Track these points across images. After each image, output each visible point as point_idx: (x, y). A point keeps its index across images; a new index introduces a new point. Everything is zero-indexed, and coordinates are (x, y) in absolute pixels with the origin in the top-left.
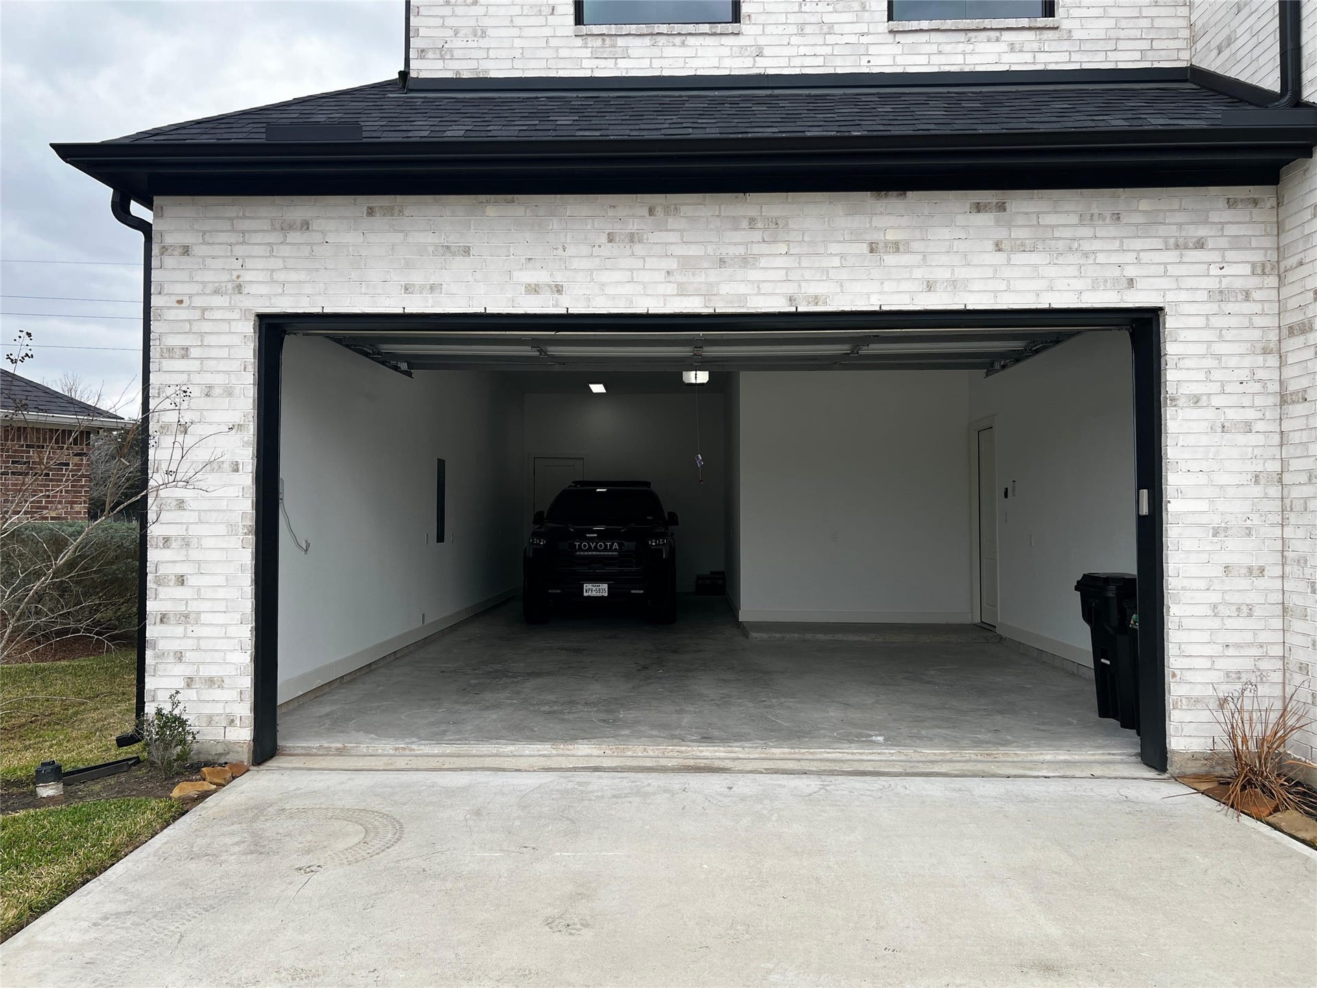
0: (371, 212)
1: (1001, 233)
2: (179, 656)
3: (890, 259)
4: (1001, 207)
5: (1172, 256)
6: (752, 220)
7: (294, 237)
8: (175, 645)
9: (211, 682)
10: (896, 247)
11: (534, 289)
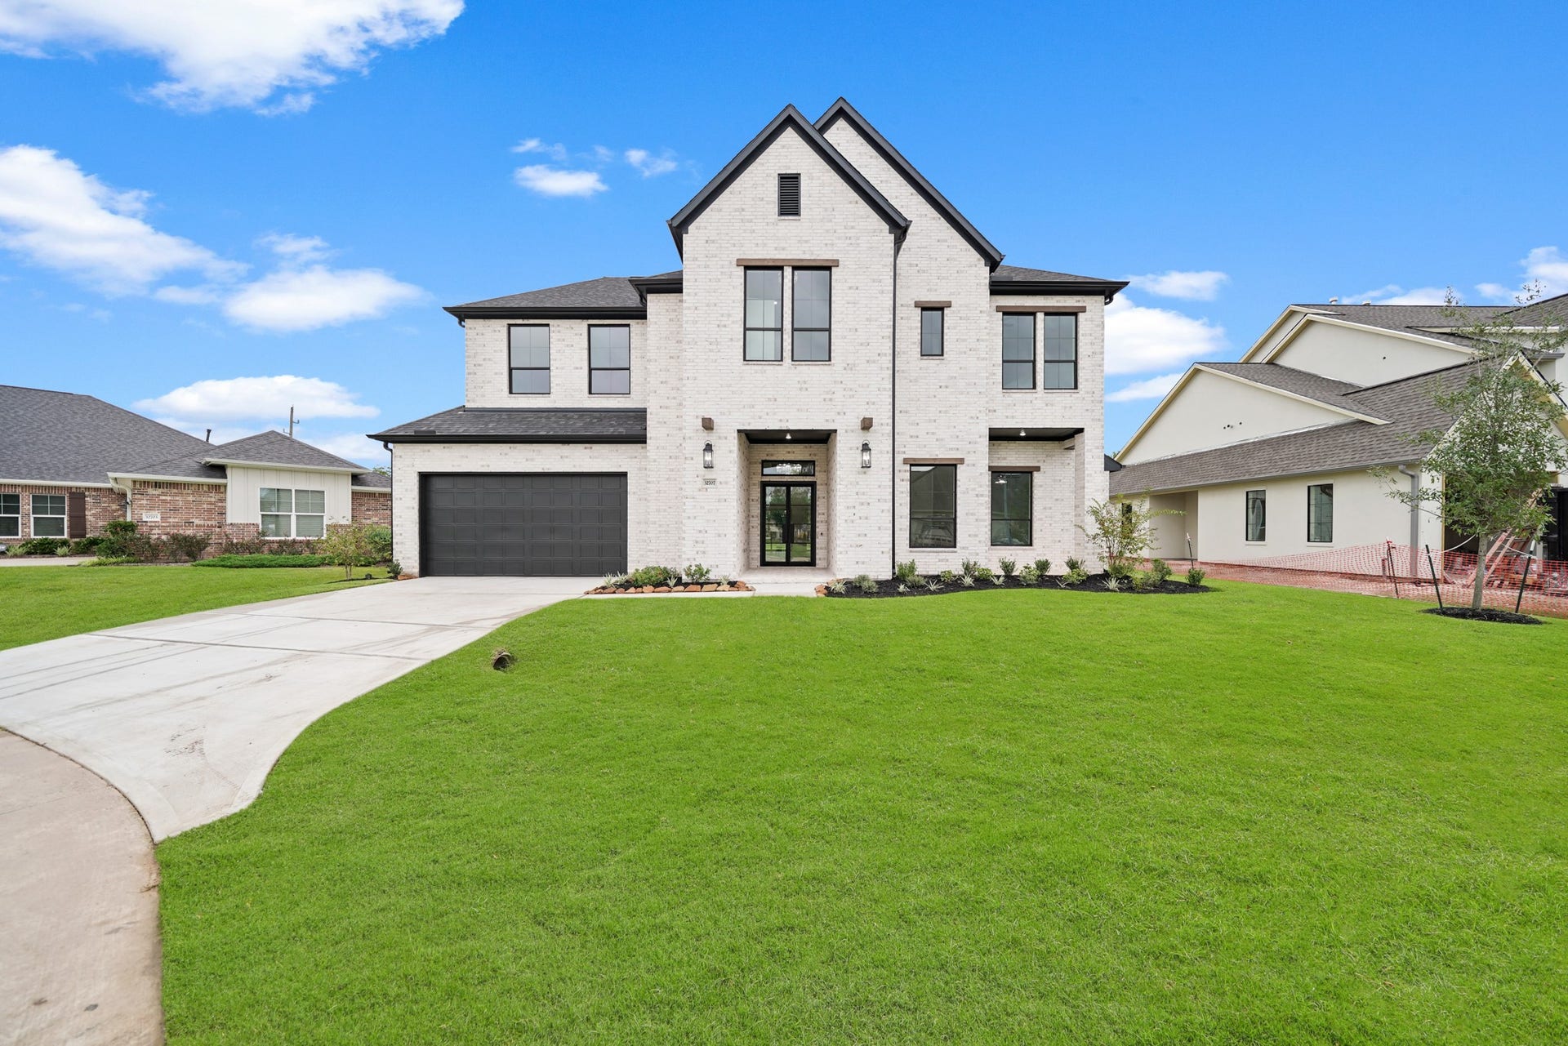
0: (444, 448)
1: (591, 454)
2: (401, 552)
3: (566, 460)
4: (591, 448)
5: (628, 460)
6: (534, 451)
7: (426, 453)
8: (399, 550)
9: (409, 558)
10: (567, 457)
11: (483, 466)
